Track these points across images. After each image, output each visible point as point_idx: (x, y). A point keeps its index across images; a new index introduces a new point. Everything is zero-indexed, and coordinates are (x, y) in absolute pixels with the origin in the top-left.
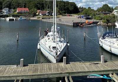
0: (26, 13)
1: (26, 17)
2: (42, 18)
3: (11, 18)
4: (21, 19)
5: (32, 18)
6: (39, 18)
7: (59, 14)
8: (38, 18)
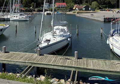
0: (63, 8)
1: (62, 11)
2: (77, 13)
3: (48, 12)
4: (58, 13)
5: (68, 13)
6: (75, 12)
7: (98, 9)
8: (73, 13)
